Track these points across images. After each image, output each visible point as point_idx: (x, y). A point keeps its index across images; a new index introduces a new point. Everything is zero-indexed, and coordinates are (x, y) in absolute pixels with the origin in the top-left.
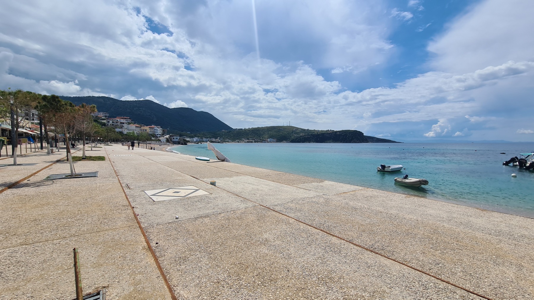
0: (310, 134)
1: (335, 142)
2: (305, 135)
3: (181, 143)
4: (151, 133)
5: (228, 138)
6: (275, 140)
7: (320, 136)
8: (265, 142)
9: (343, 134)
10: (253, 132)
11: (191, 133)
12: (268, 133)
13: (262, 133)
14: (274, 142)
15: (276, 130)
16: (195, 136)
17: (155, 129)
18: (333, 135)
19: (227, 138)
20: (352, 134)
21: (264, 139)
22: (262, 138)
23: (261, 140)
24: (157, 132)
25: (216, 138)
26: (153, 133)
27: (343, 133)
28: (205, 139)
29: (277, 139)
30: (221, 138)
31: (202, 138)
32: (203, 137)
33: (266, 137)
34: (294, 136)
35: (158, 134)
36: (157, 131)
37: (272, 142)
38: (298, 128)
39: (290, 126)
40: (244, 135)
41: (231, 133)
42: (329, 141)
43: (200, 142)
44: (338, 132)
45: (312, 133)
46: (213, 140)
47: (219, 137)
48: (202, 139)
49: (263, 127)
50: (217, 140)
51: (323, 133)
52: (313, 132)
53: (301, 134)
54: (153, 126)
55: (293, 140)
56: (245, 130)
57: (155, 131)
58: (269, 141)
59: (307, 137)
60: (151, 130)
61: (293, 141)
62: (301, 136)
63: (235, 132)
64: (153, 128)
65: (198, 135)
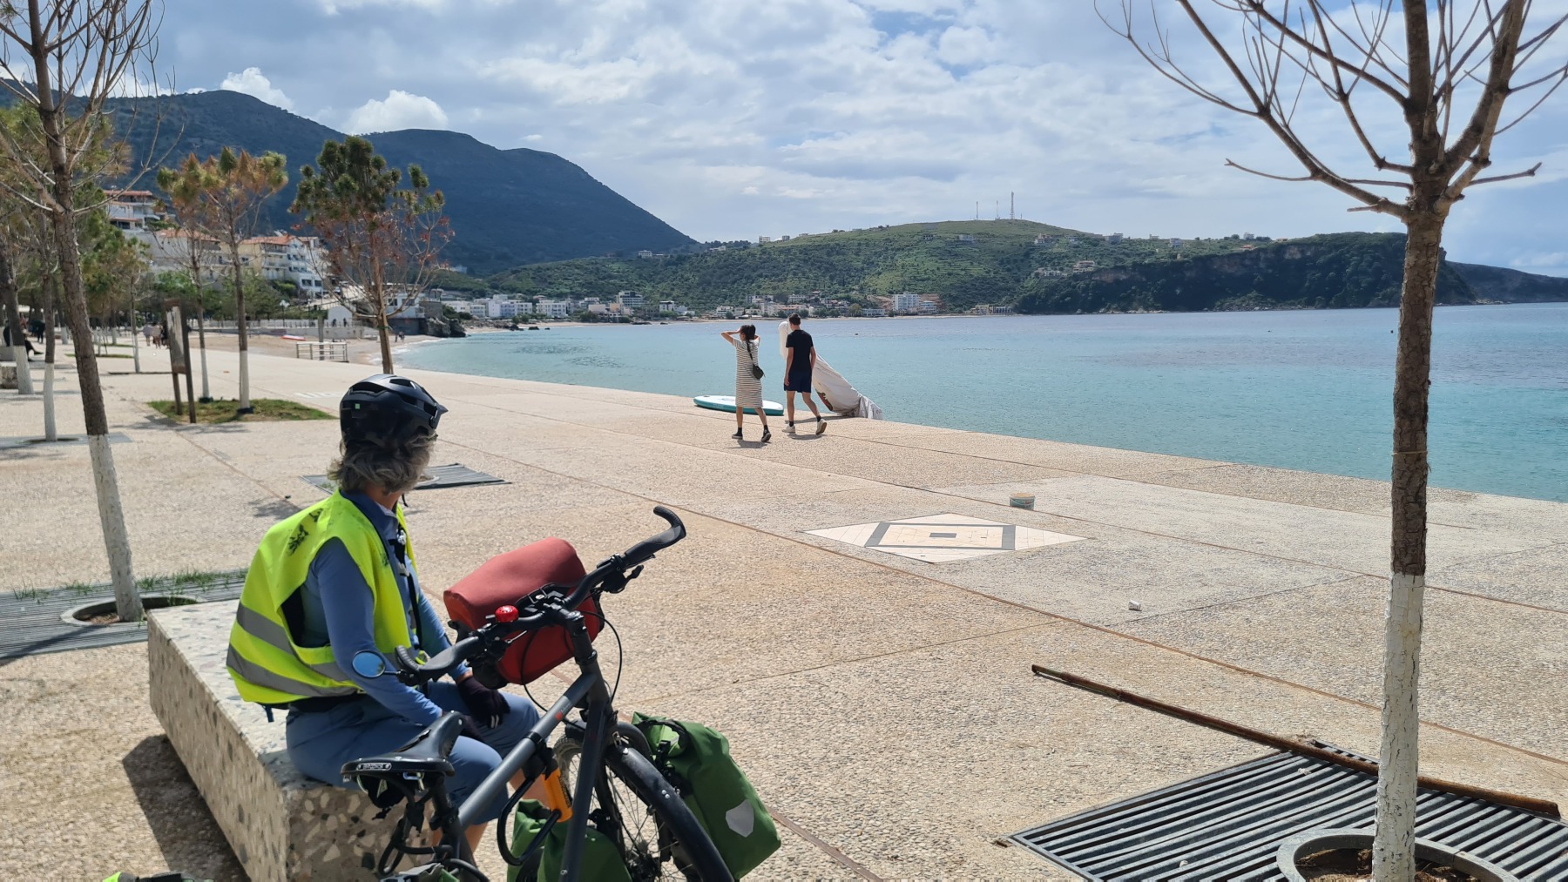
0: (1129, 262)
1: (1273, 307)
2: (1098, 271)
3: (430, 329)
4: (272, 274)
5: (674, 294)
6: (928, 301)
7: (1188, 274)
8: (878, 315)
9: (1321, 260)
10: (805, 261)
11: (471, 272)
12: (889, 262)
13: (859, 265)
14: (925, 313)
15: (936, 243)
16: (496, 288)
17: (293, 251)
18: (1262, 265)
19: (668, 295)
20: (1375, 259)
21: (871, 298)
22: (861, 290)
23: (852, 301)
24: (304, 270)
25: (607, 296)
26: (281, 273)
27: (1324, 253)
28: (551, 303)
29: (942, 297)
30: (633, 295)
31: (530, 295)
32: (535, 293)
33: (883, 281)
34: (1037, 275)
35: (309, 282)
36: (301, 264)
37: (912, 310)
38: (1056, 234)
39: (1011, 223)
40: (761, 276)
41: (687, 266)
42: (1237, 301)
43: (525, 321)
44: (1294, 250)
45: (1138, 259)
46: (591, 308)
47: (621, 288)
48: (535, 302)
49: (865, 227)
50: (613, 306)
51: (1206, 252)
52: (1148, 249)
53: (1078, 265)
54: (280, 237)
55: (1033, 298)
56: (763, 247)
57: (294, 263)
58: (896, 308)
59: (1109, 278)
60: (273, 260)
61: (1031, 306)
62: (1076, 277)
63: (711, 261)
64: (278, 248)
65: (511, 280)
